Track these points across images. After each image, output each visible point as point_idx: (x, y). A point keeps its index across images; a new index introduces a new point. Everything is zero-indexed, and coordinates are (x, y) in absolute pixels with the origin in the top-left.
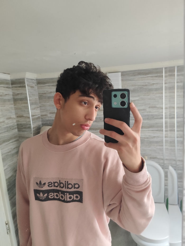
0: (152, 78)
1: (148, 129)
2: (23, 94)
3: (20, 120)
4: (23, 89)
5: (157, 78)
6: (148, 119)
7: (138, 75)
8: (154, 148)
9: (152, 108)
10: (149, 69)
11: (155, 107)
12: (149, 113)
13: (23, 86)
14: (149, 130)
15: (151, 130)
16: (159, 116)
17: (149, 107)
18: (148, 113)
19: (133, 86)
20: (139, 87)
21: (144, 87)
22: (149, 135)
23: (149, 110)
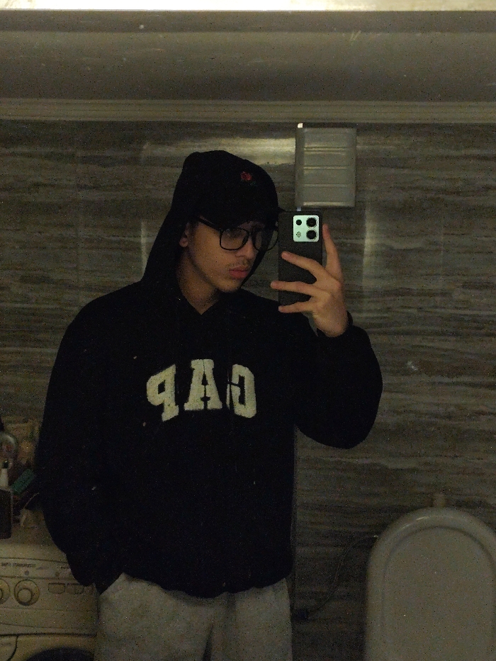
0: (482, 164)
1: (455, 380)
6: (456, 334)
8: (477, 461)
9: (477, 288)
10: (472, 125)
11: (488, 285)
12: (464, 308)
14: (457, 384)
15: (465, 384)
17: (466, 286)
18: (456, 308)
19: (403, 189)
20: (429, 196)
21: (450, 198)
22: (457, 406)
23: (461, 297)
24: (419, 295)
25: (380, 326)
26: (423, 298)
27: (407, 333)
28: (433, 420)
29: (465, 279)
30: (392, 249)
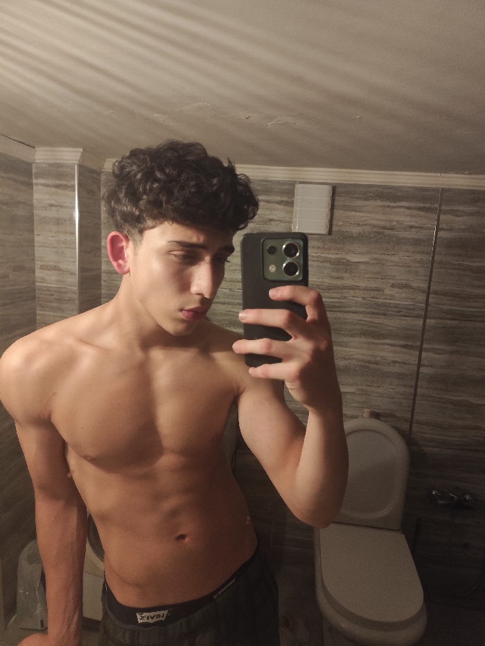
0: (409, 212)
1: (382, 341)
2: (66, 207)
3: (46, 277)
4: (67, 192)
5: (422, 213)
6: (385, 315)
7: (376, 200)
8: (391, 390)
9: (400, 288)
10: (404, 187)
11: (406, 286)
12: (390, 299)
13: (67, 185)
14: (383, 344)
15: (388, 344)
16: (413, 309)
17: (393, 286)
18: (386, 299)
19: (359, 225)
20: (374, 230)
21: (387, 232)
22: (381, 357)
23: (390, 292)
24: (364, 290)
25: (339, 307)
26: (366, 292)
27: (356, 312)
28: (367, 364)
29: (393, 282)
30: (349, 261)
